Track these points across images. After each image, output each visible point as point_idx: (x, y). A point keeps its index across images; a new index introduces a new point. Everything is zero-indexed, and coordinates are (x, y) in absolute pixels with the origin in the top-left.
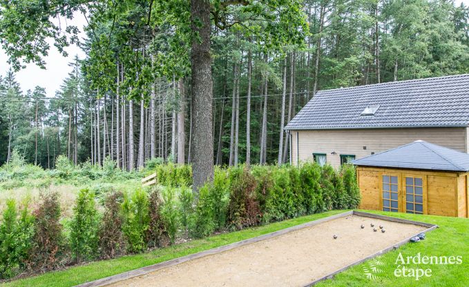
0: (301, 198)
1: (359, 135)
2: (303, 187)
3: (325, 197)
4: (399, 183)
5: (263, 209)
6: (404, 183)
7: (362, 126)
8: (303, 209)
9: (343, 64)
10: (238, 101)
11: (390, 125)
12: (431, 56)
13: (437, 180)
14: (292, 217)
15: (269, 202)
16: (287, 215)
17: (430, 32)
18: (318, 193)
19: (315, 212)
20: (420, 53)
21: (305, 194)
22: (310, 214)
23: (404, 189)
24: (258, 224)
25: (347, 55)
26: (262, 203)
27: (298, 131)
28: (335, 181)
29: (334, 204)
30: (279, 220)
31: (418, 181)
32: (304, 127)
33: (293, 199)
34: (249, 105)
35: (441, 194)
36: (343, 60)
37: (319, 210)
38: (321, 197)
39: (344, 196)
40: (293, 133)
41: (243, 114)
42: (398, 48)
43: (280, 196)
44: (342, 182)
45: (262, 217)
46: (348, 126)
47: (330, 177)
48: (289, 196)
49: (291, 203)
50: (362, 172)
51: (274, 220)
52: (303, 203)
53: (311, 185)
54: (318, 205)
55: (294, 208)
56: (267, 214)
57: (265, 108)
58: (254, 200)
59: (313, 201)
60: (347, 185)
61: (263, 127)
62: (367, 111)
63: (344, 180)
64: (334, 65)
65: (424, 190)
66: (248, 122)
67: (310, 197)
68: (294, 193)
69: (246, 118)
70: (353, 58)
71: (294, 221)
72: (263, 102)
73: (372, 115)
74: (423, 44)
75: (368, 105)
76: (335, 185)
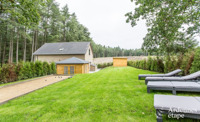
0: (35, 71)
1: (58, 56)
2: (36, 68)
3: (44, 71)
4: (68, 68)
5: (18, 75)
6: (70, 68)
7: (59, 54)
8: (35, 75)
9: (54, 37)
10: (12, 45)
11: (67, 54)
12: (78, 39)
13: (78, 66)
14: (31, 78)
15: (20, 73)
16: (29, 77)
17: (78, 32)
18: (42, 70)
19: (41, 76)
20: (76, 37)
21: (37, 70)
22: (39, 77)
23: (70, 69)
24: (16, 80)
25: (56, 35)
26: (17, 73)
27: (37, 55)
28: (48, 66)
29: (48, 74)
30: (26, 79)
31: (73, 67)
32: (40, 54)
33: (31, 72)
34: (18, 47)
35: (79, 70)
36: (54, 36)
37: (42, 75)
38: (43, 71)
39: (51, 71)
40: (36, 56)
41: (15, 51)
42: (70, 35)
43: (26, 71)
44: (50, 67)
45: (17, 78)
46: (55, 54)
47: (46, 65)
48: (30, 71)
49: (31, 73)
50: (58, 66)
51: (23, 79)
52: (36, 73)
53: (39, 67)
54: (41, 73)
55: (32, 75)
56: (19, 77)
57: (25, 49)
58: (14, 72)
59: (40, 73)
60: (52, 68)
61: (24, 56)
62: (60, 50)
63: (51, 66)
64: (51, 37)
65: (75, 69)
66: (17, 53)
67: (39, 71)
68: (32, 70)
69: (16, 52)
70: (57, 36)
71: (32, 79)
72: (24, 47)
73: (62, 51)
74: (76, 35)
75: (61, 48)
76: (48, 67)
